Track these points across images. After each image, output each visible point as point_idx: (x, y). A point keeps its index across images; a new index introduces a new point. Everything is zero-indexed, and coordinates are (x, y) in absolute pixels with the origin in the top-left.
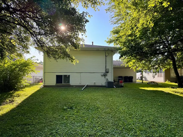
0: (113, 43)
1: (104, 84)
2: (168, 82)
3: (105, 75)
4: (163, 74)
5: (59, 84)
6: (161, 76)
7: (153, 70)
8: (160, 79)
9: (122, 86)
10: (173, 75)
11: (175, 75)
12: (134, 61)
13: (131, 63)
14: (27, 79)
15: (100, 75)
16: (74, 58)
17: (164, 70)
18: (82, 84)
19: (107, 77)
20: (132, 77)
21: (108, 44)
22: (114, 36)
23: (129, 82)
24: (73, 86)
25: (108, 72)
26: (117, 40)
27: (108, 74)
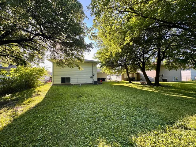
0: (97, 59)
1: (91, 83)
2: (123, 81)
3: (92, 77)
4: (121, 76)
5: (63, 83)
6: (120, 78)
7: (116, 75)
8: (119, 79)
9: (102, 84)
10: (126, 77)
11: (127, 77)
12: (108, 69)
13: (106, 70)
14: (40, 80)
15: (89, 77)
16: (81, 67)
17: (121, 75)
18: (79, 83)
19: (93, 78)
20: (105, 78)
21: (95, 59)
22: (98, 55)
23: (104, 81)
24: (72, 84)
25: (94, 76)
26: (100, 57)
27: (94, 77)
